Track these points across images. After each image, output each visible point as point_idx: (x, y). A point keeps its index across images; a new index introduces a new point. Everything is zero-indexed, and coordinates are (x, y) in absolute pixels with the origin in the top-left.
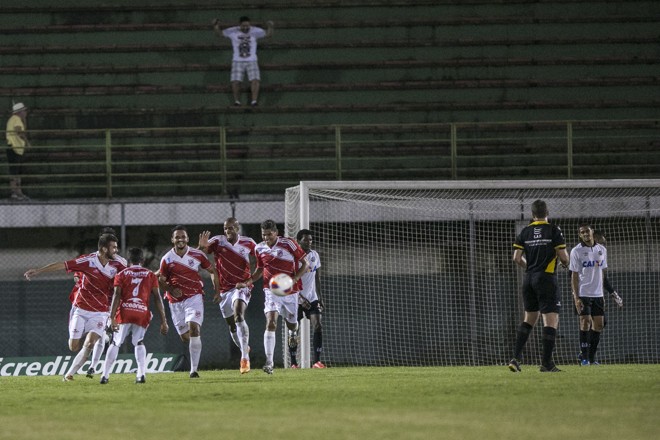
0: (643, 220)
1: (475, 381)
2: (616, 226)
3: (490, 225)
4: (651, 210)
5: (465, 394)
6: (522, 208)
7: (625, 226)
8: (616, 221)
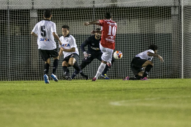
0: (92, 9)
1: (13, 89)
2: (79, 12)
3: (14, 12)
4: (95, 5)
5: (8, 95)
6: (33, 3)
7: (84, 12)
8: (80, 10)
